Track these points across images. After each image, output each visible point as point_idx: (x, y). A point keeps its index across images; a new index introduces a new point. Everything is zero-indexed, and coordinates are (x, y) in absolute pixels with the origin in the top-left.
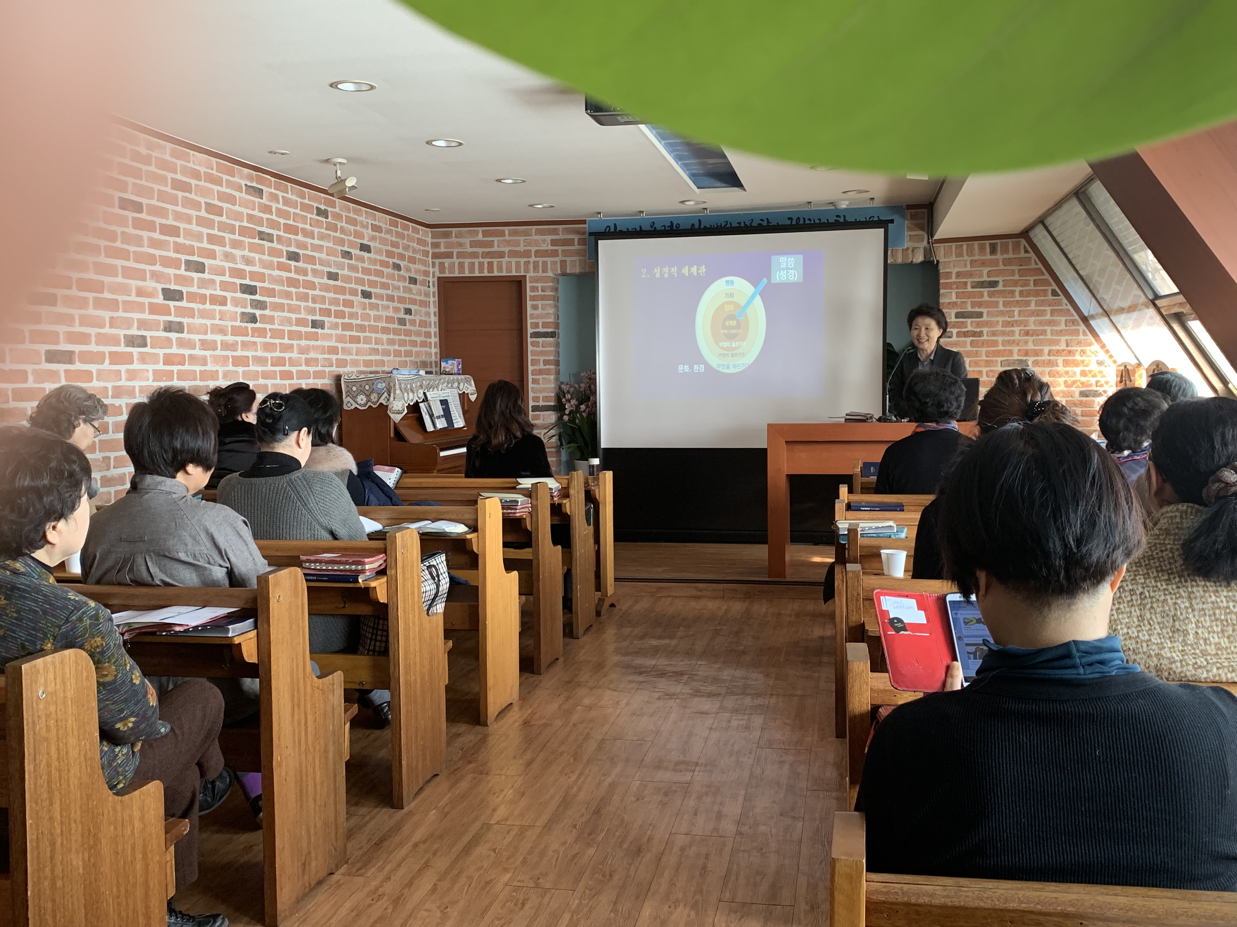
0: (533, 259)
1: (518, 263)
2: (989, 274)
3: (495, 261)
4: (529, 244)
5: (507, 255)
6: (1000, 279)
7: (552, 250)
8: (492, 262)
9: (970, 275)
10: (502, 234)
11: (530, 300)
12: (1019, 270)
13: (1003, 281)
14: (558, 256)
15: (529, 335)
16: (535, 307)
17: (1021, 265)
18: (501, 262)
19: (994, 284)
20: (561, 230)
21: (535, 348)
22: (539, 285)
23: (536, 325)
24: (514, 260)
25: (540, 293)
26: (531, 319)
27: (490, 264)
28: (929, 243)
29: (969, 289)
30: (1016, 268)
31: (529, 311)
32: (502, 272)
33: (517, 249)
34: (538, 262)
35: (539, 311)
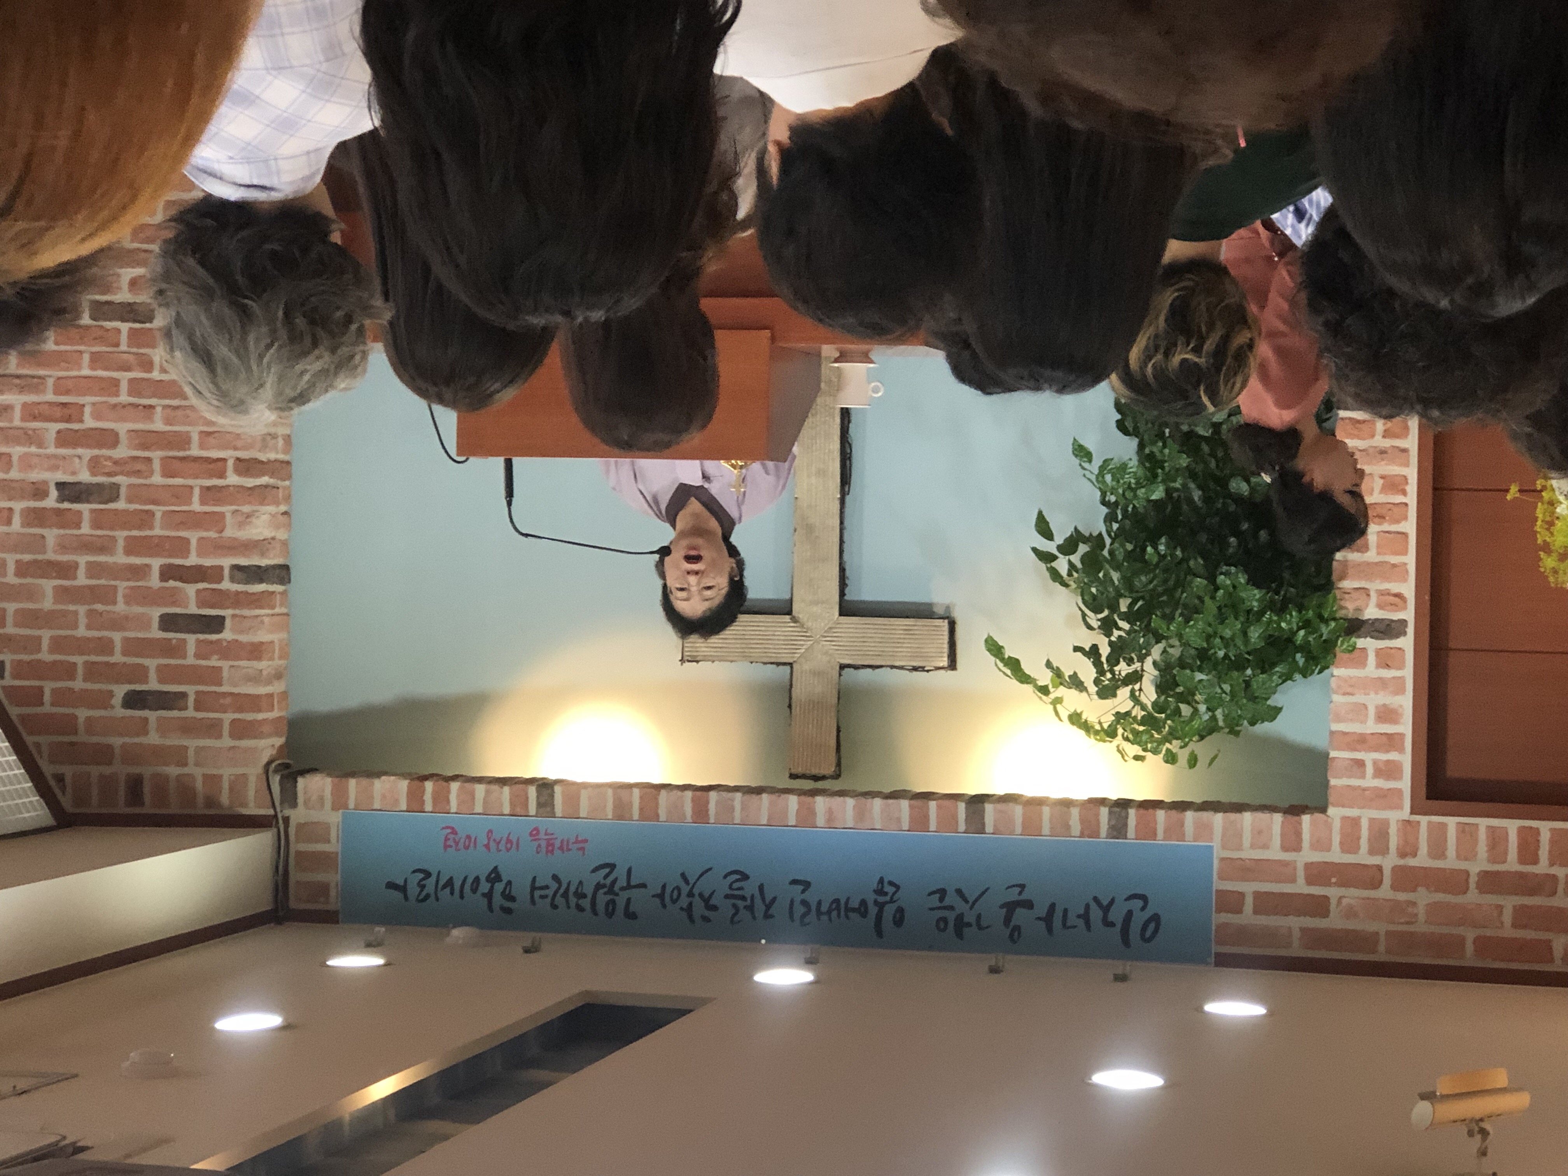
0: (1389, 862)
1: (1438, 849)
2: (143, 727)
3: (1512, 863)
4: (1397, 907)
5: (1473, 880)
6: (120, 712)
7: (1328, 884)
8: (1522, 860)
9: (189, 728)
10: (1483, 945)
11: (1402, 736)
12: (76, 733)
13: (113, 707)
14: (1308, 866)
15: (1410, 629)
16: (1387, 714)
17: (72, 744)
18: (1492, 860)
19: (134, 700)
20: (1296, 943)
21: (1395, 587)
22: (1370, 781)
23: (1386, 660)
24: (1451, 861)
25: (1369, 757)
26: (1402, 679)
27: (1528, 852)
28: (286, 820)
29: (190, 690)
30: (82, 737)
31: (1405, 702)
32: (1488, 827)
33: (1440, 897)
34: (1372, 852)
35: (1374, 700)
